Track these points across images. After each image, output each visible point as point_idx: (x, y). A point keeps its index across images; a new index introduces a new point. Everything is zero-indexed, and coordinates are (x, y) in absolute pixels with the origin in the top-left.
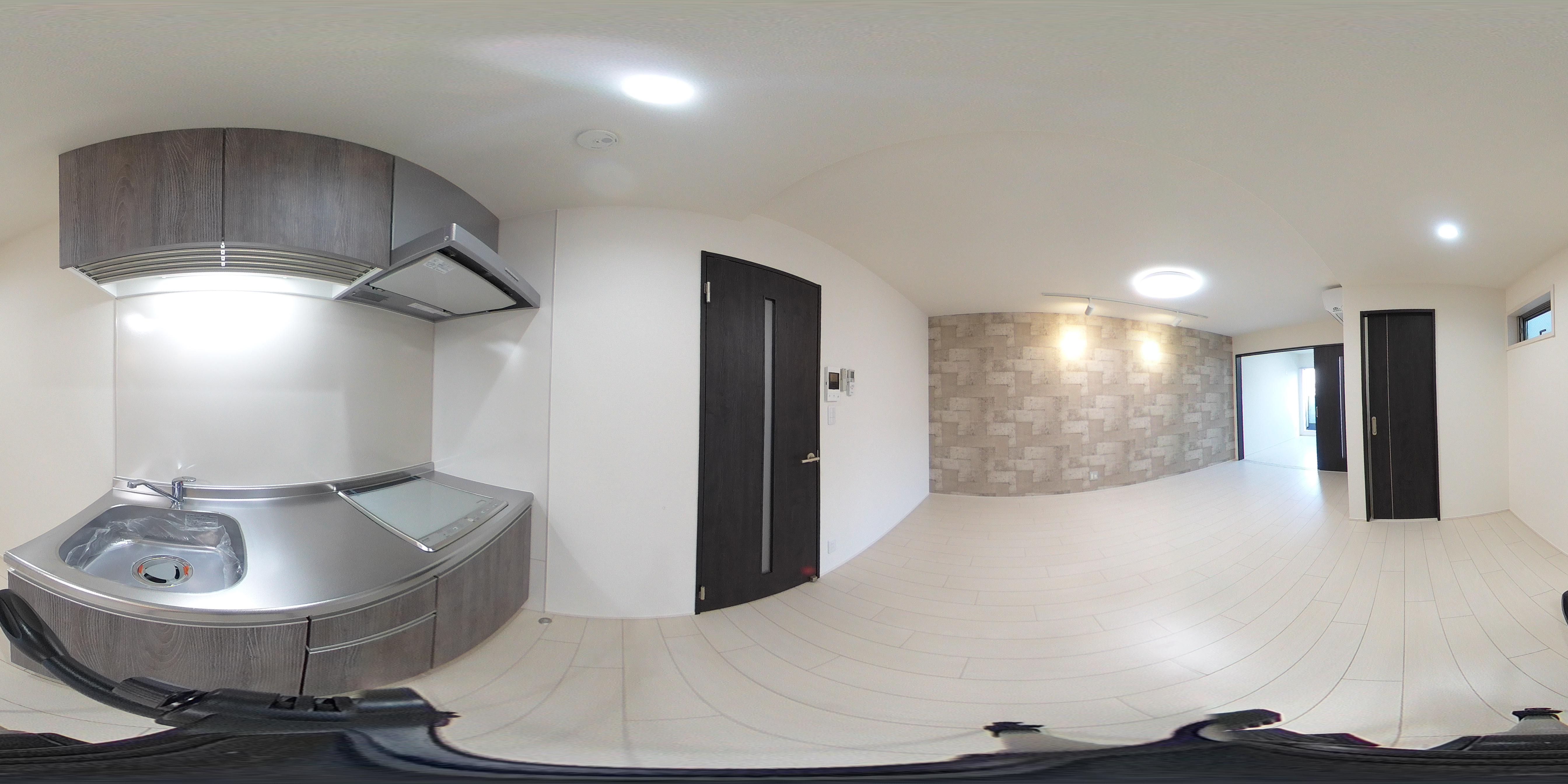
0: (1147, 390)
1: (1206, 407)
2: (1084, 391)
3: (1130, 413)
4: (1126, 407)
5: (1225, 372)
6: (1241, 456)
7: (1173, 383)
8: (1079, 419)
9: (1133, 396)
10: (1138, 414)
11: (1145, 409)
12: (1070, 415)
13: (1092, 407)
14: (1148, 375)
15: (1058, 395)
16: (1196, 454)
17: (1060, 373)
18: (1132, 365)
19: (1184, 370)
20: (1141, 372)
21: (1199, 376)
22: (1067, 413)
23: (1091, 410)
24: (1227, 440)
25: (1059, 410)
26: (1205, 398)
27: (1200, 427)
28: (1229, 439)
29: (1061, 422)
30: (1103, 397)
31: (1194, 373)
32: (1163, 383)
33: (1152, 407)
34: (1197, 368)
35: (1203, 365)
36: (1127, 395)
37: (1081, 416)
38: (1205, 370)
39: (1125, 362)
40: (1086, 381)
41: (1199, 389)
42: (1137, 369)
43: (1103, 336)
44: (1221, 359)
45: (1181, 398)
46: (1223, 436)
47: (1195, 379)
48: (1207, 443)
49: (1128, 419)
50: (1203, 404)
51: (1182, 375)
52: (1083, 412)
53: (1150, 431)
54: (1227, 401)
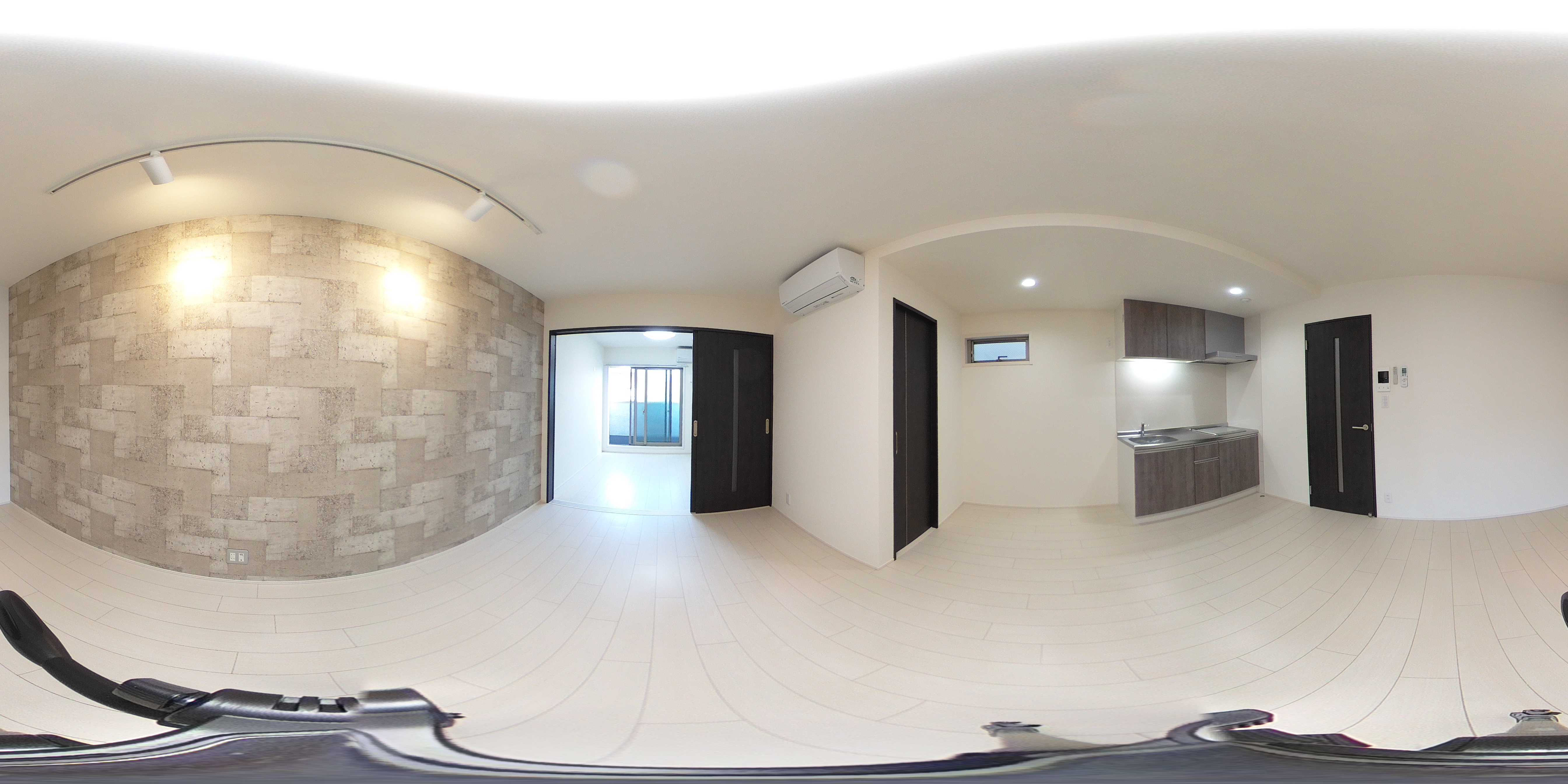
0: (389, 378)
1: (504, 418)
2: (222, 373)
3: (343, 431)
4: (332, 418)
5: (533, 357)
6: (550, 497)
7: (449, 367)
8: (207, 439)
9: (352, 391)
10: (365, 435)
11: (384, 425)
12: (187, 427)
13: (240, 414)
14: (393, 342)
15: (162, 383)
16: (486, 507)
17: (167, 335)
18: (352, 316)
19: (471, 341)
20: (377, 332)
21: (495, 358)
22: (179, 423)
23: (235, 420)
24: (531, 473)
25: (163, 414)
26: (503, 401)
27: (492, 457)
28: (535, 470)
29: (167, 442)
30: (270, 389)
31: (488, 351)
32: (429, 363)
33: (401, 419)
34: (493, 341)
35: (502, 337)
36: (337, 389)
37: (211, 433)
38: (506, 348)
39: (334, 306)
40: (227, 349)
41: (494, 383)
42: (366, 326)
43: (274, 250)
44: (529, 334)
45: (464, 398)
46: (527, 467)
47: (486, 363)
48: (502, 484)
49: (336, 448)
50: (499, 412)
51: (467, 351)
52: (216, 424)
53: (393, 473)
54: (534, 406)
